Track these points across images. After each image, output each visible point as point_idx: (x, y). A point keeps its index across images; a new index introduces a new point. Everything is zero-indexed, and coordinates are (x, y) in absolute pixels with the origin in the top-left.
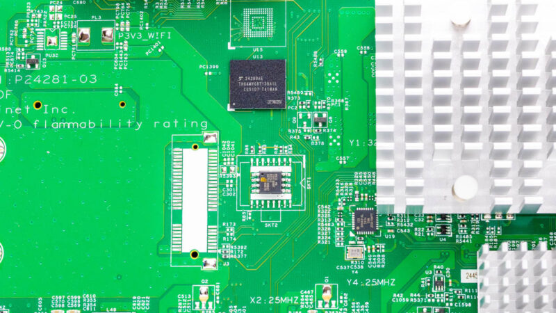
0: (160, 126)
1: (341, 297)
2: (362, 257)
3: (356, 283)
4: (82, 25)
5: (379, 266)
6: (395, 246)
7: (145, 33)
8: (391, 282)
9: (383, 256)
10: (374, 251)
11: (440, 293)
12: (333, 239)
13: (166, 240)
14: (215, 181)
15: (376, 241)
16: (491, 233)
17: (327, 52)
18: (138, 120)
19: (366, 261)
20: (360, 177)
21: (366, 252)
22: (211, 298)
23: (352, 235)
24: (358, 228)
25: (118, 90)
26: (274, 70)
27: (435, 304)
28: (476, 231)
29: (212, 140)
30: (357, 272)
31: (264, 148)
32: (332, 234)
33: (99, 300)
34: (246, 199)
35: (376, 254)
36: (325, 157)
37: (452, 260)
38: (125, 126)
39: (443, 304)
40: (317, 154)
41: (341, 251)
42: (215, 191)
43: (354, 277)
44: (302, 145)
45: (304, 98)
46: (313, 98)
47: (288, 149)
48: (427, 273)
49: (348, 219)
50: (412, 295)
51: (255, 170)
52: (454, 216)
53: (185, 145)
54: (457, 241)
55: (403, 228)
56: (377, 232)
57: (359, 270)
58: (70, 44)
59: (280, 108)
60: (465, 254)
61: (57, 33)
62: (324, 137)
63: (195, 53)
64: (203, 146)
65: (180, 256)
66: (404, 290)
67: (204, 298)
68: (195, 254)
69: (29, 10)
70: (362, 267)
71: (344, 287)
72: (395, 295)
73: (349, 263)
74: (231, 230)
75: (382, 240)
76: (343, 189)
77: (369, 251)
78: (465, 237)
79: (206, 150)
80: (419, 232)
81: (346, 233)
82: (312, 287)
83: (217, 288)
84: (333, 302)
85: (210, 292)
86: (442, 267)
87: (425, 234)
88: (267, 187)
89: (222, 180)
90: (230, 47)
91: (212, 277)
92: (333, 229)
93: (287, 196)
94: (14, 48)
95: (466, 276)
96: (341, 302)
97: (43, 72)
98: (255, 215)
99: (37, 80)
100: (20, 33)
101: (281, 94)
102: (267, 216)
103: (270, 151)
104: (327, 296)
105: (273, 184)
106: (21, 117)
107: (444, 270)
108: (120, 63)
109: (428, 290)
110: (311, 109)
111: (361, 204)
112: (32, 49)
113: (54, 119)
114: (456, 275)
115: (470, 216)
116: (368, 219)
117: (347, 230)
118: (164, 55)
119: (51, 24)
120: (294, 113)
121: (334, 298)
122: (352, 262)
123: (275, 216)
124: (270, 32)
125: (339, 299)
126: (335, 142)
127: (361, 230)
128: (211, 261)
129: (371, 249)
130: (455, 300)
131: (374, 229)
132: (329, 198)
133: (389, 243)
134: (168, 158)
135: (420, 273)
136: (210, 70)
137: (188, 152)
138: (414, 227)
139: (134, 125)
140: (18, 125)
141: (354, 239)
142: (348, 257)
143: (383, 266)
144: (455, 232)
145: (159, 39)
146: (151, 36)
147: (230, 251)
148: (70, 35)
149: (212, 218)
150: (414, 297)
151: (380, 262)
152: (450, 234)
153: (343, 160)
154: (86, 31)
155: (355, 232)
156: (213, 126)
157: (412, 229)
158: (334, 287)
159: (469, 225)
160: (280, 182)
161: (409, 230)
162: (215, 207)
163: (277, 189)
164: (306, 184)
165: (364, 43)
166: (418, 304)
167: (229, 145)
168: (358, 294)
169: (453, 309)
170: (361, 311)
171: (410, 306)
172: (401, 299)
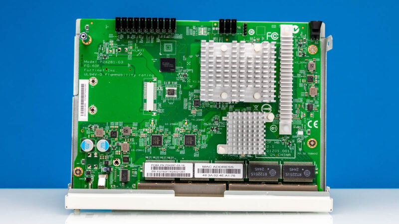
0: (141, 76)
1: (190, 124)
3: (194, 120)
4: (119, 47)
5: (200, 116)
6: (205, 110)
7: (137, 50)
8: (203, 120)
11: (217, 123)
12: (188, 108)
13: (142, 107)
14: (156, 92)
15: (200, 109)
16: (231, 107)
17: (187, 56)
18: (135, 74)
19: (197, 114)
20: (196, 91)
22: (154, 123)
25: (129, 65)
26: (172, 61)
27: (215, 126)
28: (227, 106)
29: (155, 80)
30: (194, 117)
31: (169, 83)
32: (188, 107)
33: (124, 124)
34: (164, 96)
35: (200, 112)
36: (186, 86)
37: (220, 114)
38: (131, 76)
39: (217, 126)
40: (184, 84)
41: (190, 111)
42: (156, 94)
44: (180, 82)
45: (180, 69)
46: (183, 69)
47: (176, 83)
49: (192, 103)
51: (167, 88)
52: (221, 102)
53: (147, 81)
54: (222, 109)
55: (207, 105)
58: (116, 52)
59: (174, 72)
60: (224, 113)
61: (112, 49)
62: (186, 80)
63: (151, 56)
64: (153, 82)
65: (146, 112)
66: (207, 122)
67: (152, 123)
68: (150, 111)
69: (104, 43)
70: (196, 116)
71: (191, 121)
72: (204, 123)
74: (160, 105)
75: (201, 108)
76: (191, 94)
78: (224, 108)
79: (153, 83)
80: (211, 106)
81: (192, 106)
82: (182, 121)
83: (156, 121)
85: (154, 122)
86: (217, 116)
87: (213, 107)
88: (170, 93)
89: (158, 92)
90: (160, 54)
91: (154, 117)
92: (188, 105)
93: (176, 96)
94: (100, 53)
95: (224, 119)
97: (108, 60)
98: (167, 101)
99: (106, 62)
100: (101, 49)
101: (174, 68)
102: (170, 101)
103: (171, 83)
104: (186, 123)
105: (171, 92)
106: (102, 72)
108: (130, 58)
109: (213, 122)
110: (183, 72)
111: (196, 98)
112: (105, 53)
113: (111, 73)
114: (221, 118)
115: (225, 103)
116: (198, 103)
117: (192, 105)
118: (142, 56)
119: (110, 46)
120: (178, 73)
121: (188, 124)
123: (172, 101)
124: (171, 50)
126: (189, 81)
127: (196, 105)
128: (155, 113)
129: (198, 111)
130: (221, 125)
131: (199, 105)
132: (187, 97)
133: (203, 109)
134: (143, 85)
135: (212, 117)
136: (154, 60)
137: (148, 83)
139: (133, 75)
140: (101, 75)
141: (193, 108)
142: (192, 113)
144: (221, 107)
145: (141, 52)
146: (138, 50)
147: (160, 111)
148: (115, 50)
149: (155, 102)
150: (210, 124)
151: (200, 114)
152: (220, 107)
153: (191, 86)
154: (120, 49)
155: (194, 106)
156: (155, 76)
158: (188, 121)
159: (225, 105)
160: (174, 92)
161: (209, 106)
162: (155, 99)
163: (173, 94)
164: (181, 93)
165: (197, 54)
166: (210, 126)
167: (160, 82)
168: (194, 123)
169: (220, 127)
170: (195, 127)
171: (208, 126)
172: (206, 124)
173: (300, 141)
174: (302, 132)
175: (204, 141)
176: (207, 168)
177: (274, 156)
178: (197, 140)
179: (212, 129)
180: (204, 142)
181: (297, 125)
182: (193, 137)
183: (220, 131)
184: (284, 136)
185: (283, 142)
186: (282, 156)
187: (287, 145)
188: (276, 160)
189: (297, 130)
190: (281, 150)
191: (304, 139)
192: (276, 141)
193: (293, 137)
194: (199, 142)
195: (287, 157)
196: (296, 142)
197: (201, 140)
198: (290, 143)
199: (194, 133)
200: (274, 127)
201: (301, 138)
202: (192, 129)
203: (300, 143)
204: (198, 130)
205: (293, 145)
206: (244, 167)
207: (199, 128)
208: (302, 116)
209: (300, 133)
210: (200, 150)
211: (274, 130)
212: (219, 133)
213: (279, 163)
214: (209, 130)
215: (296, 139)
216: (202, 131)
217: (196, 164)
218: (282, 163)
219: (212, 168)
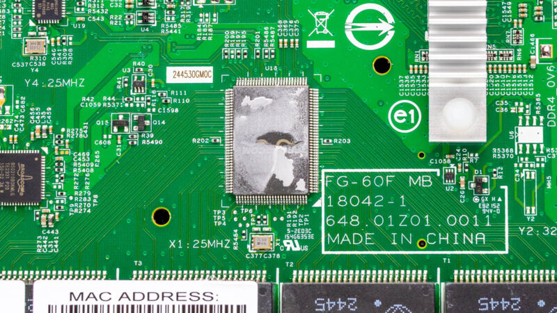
1: (17, 102)
2: (45, 52)
3: (36, 83)
5: (64, 63)
6: (86, 37)
8: (79, 82)
9: (71, 50)
10: (58, 44)
11: (140, 96)
12: (8, 29)
15: (61, 31)
16: (205, 21)
19: (49, 56)
21: (50, 45)
23: (32, 24)
24: (39, 15)
27: (134, 109)
28: (186, 18)
30: (37, 70)
32: (8, 23)
35: (62, 47)
37: (155, 56)
39: (143, 110)
41: (18, 45)
43: (34, 76)
48: (124, 71)
49: (27, 4)
50: (105, 98)
54: (163, 31)
55: (96, 15)
56: (62, 20)
57: (41, 68)
60: (172, 47)
66: (94, 92)
70: (44, 64)
71: (21, 90)
72: (84, 99)
73: (27, 59)
75: (69, 30)
77: (53, 44)
78: (172, 27)
80: (115, 20)
81: (25, 23)
84: (8, 108)
86: (143, 63)
87: (123, 22)
92: (8, 17)
95: (172, 75)
96: (17, 107)
107: (146, 67)
109: (126, 92)
114: (160, 73)
116: (52, 4)
117: (26, 18)
121: (9, 102)
122: (32, 58)
125: (15, 104)
127: (43, 18)
129: (55, 42)
130: (159, 105)
131: (59, 17)
133: (78, 34)
135: (116, 71)
138: (109, 14)
141: (34, 29)
142: (26, 52)
143: (70, 63)
144: (161, 21)
150: (107, 100)
151: (66, 58)
152: (153, 22)
155: (35, 20)
157: (107, 16)
158: (9, 89)
159: (178, 11)
161: (103, 19)
166: (112, 110)
168: (39, 98)
169: (156, 116)
170: (42, 118)
171: (102, 112)
172: (92, 103)
173: (527, 173)
174: (540, 129)
175: (81, 179)
176: (92, 302)
177: (406, 247)
178: (50, 177)
179: (121, 125)
180: (81, 187)
181: (512, 101)
182: (32, 163)
183: (158, 132)
184: (451, 148)
185: (450, 176)
186: (444, 246)
187: (469, 193)
188: (419, 263)
189: (511, 121)
190: (439, 218)
191: (549, 164)
192: (415, 175)
193: (497, 153)
194: (58, 185)
195: (468, 246)
196: (508, 178)
197: (68, 177)
198: (481, 185)
199: (38, 143)
200: (407, 108)
201: (532, 158)
202: (29, 127)
203: (530, 183)
204: (56, 130)
205: (498, 193)
206: (265, 293)
207: (60, 119)
208: (536, 58)
209: (530, 135)
210: (65, 223)
211: (407, 125)
212: (151, 140)
213: (432, 277)
214: (106, 130)
215: (508, 165)
216: (71, 133)
217: (39, 286)
218: (447, 277)
219: (115, 302)
